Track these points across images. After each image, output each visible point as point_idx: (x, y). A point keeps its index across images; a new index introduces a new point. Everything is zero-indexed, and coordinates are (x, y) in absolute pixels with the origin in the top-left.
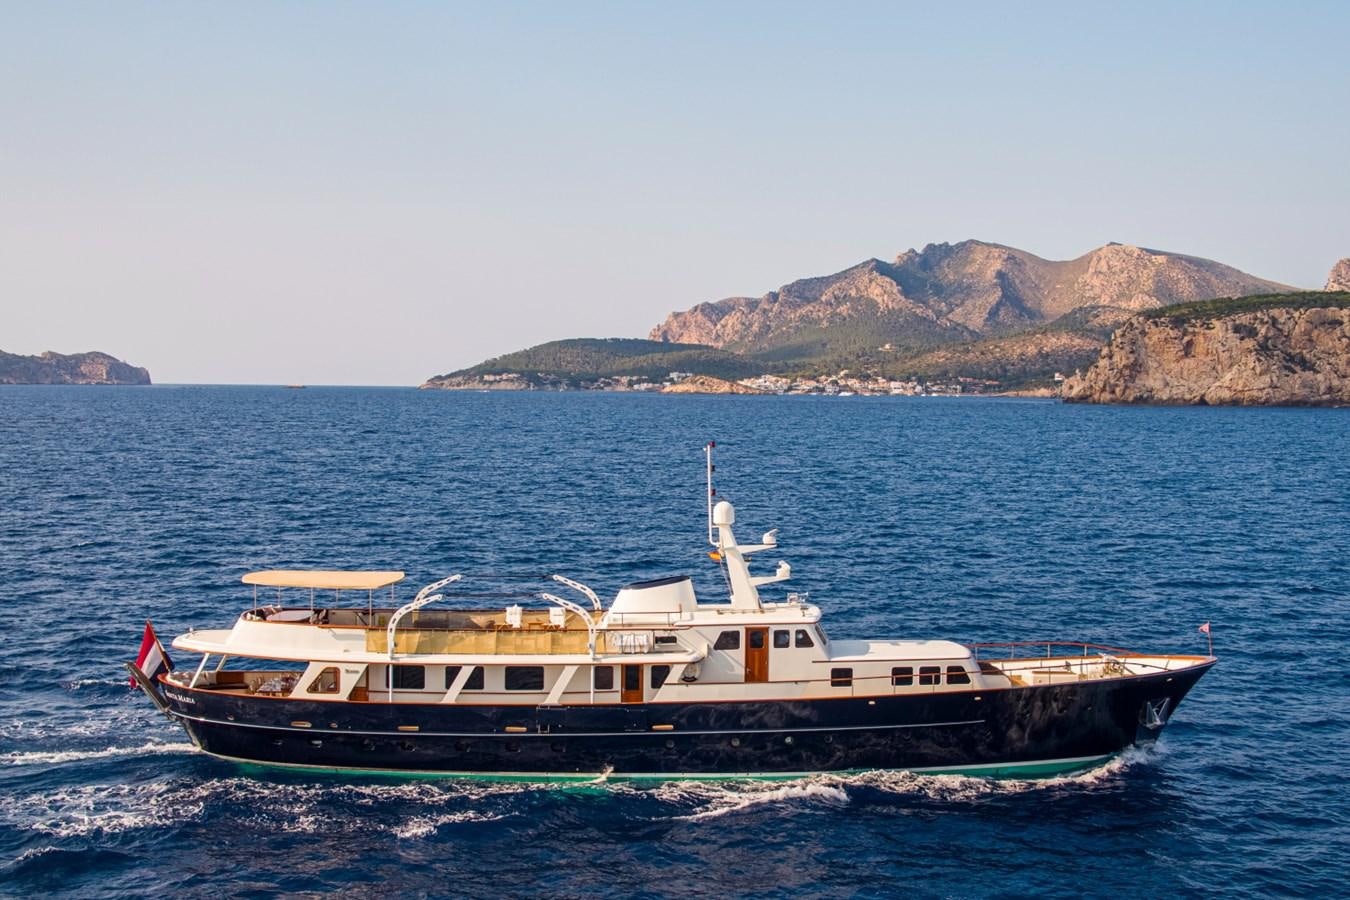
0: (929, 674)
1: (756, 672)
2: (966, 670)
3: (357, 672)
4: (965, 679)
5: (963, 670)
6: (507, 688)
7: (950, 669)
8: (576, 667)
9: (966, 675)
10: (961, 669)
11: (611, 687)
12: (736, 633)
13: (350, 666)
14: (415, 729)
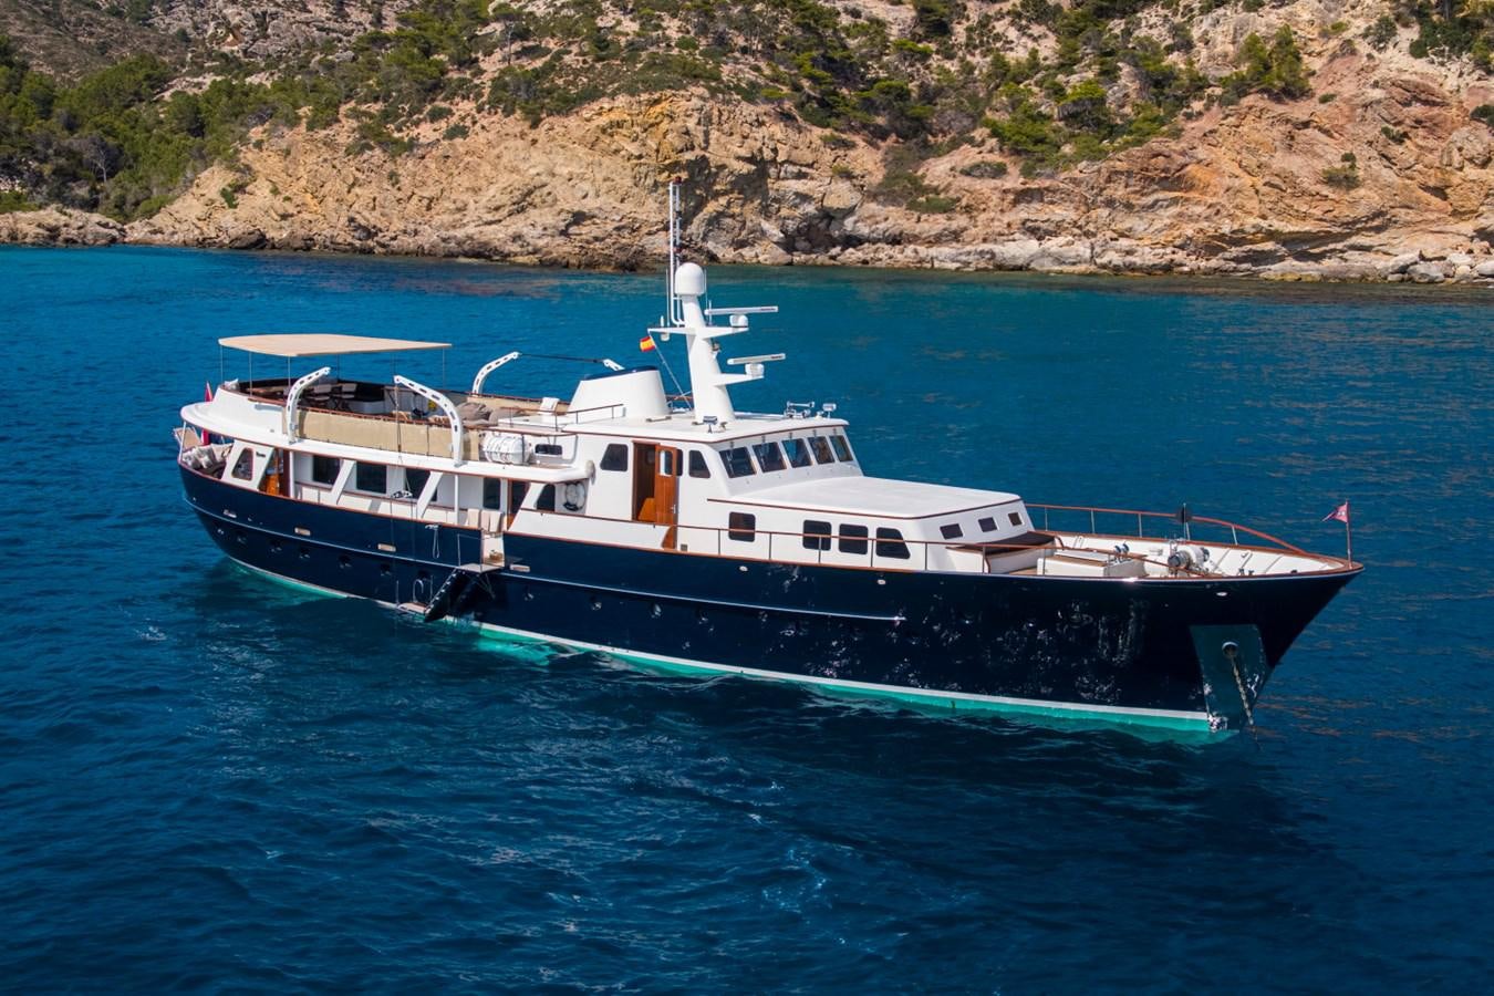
0: (853, 539)
2: (905, 538)
3: (264, 456)
4: (900, 551)
5: (901, 538)
7: (881, 532)
8: (441, 474)
9: (903, 545)
10: (896, 534)
11: (498, 508)
12: (624, 448)
13: (261, 450)
14: (308, 533)
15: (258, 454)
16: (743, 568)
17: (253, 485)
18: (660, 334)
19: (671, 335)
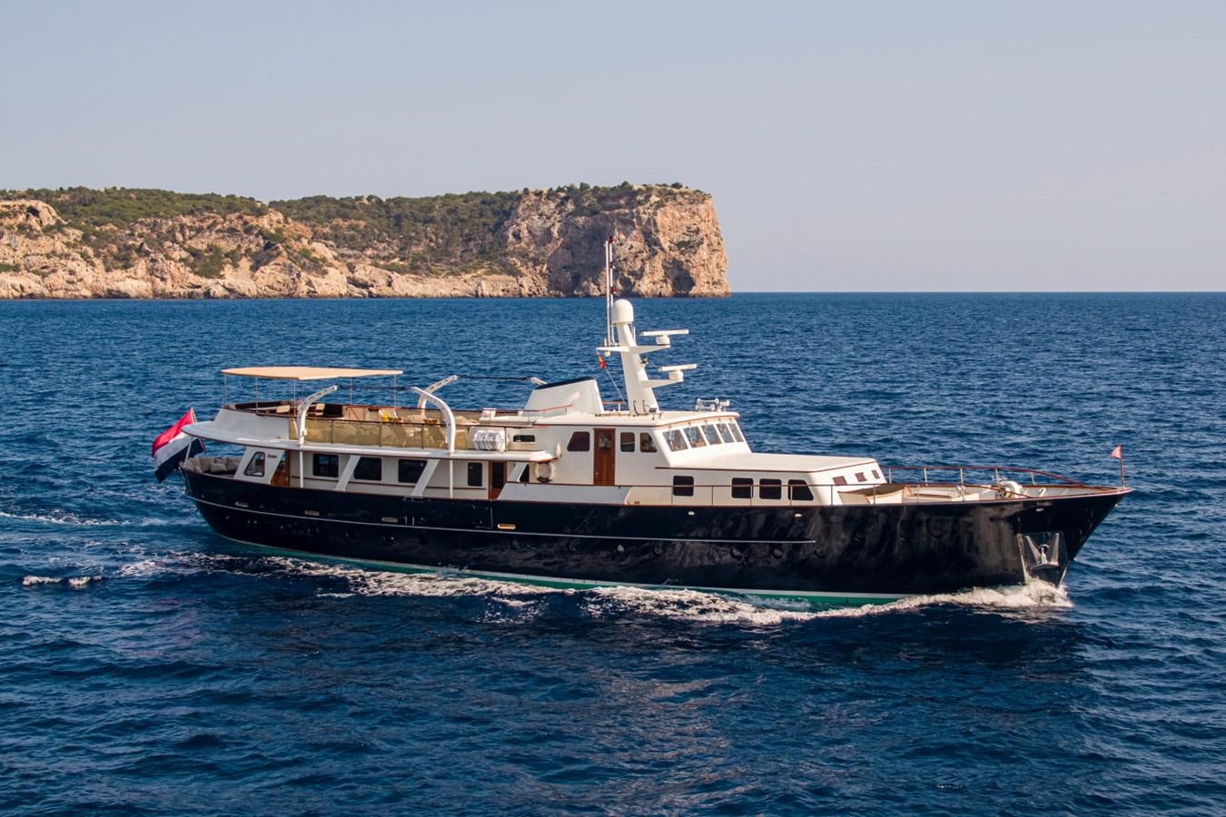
0: (770, 488)
1: (604, 474)
2: (809, 485)
3: (275, 457)
4: (806, 494)
5: (807, 485)
6: (400, 480)
8: (437, 461)
10: (802, 483)
11: (480, 485)
12: (587, 434)
13: (273, 452)
14: (317, 514)
15: (269, 456)
16: (691, 513)
17: (267, 479)
18: (604, 352)
19: (612, 352)
